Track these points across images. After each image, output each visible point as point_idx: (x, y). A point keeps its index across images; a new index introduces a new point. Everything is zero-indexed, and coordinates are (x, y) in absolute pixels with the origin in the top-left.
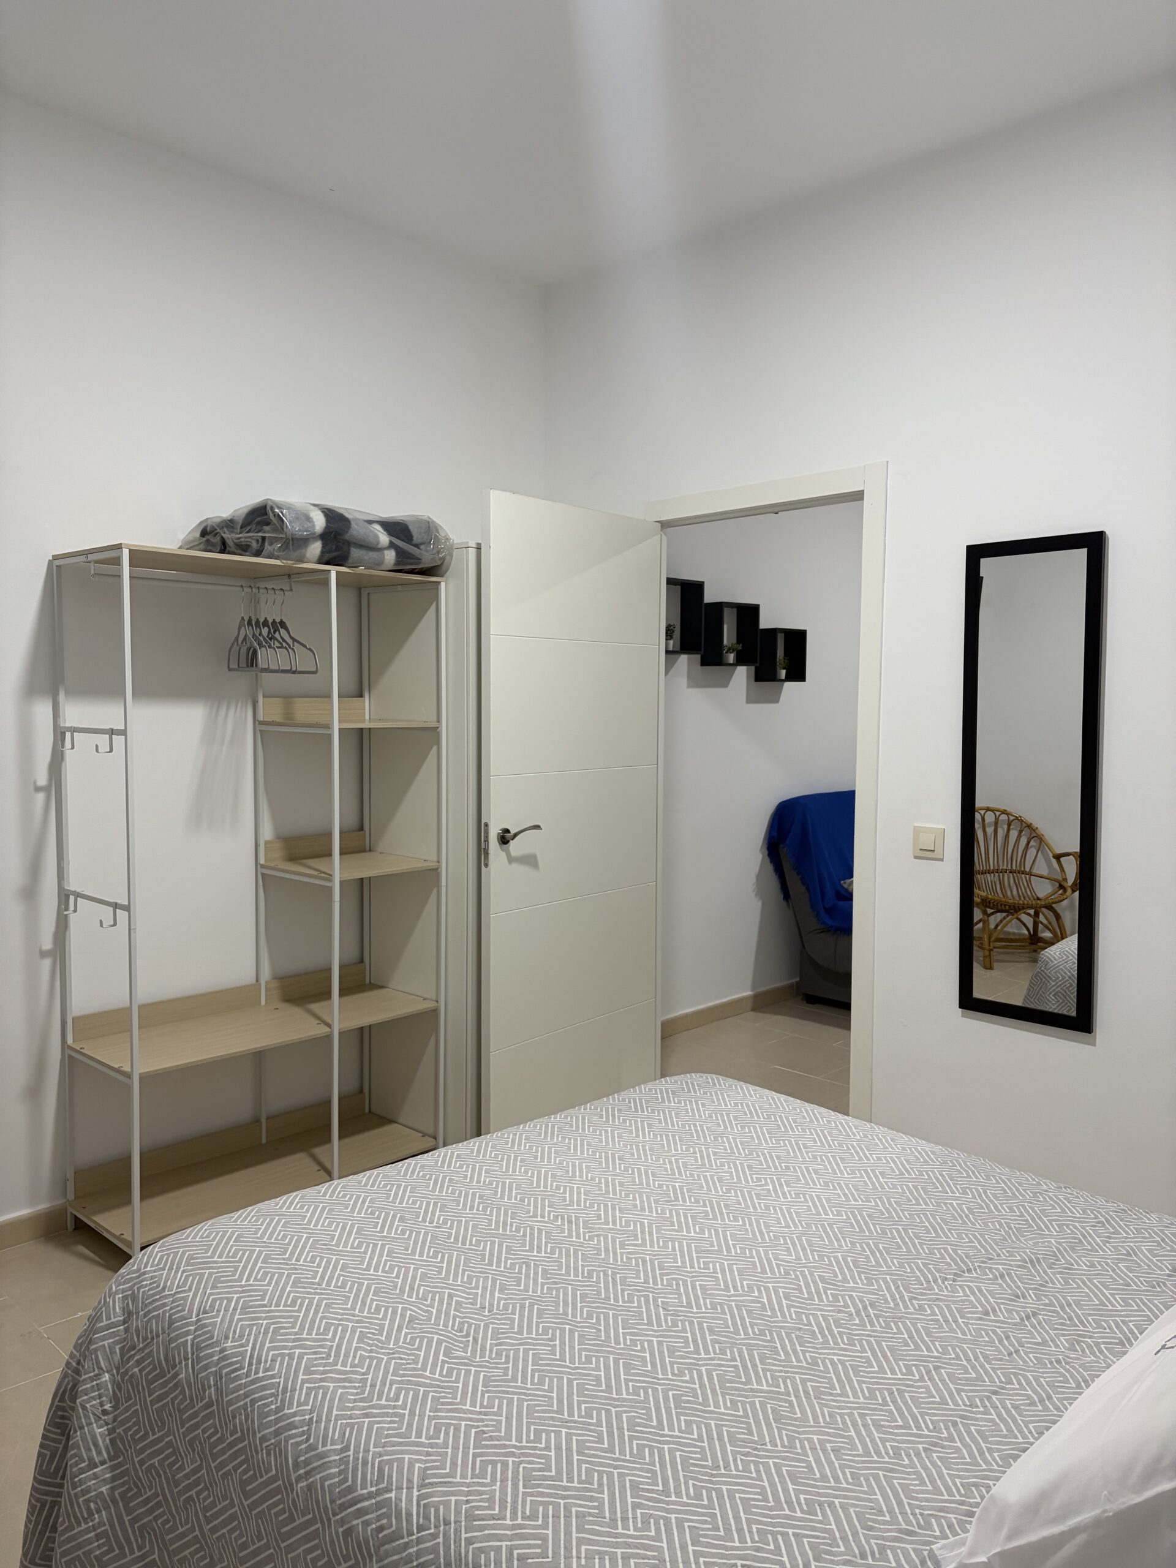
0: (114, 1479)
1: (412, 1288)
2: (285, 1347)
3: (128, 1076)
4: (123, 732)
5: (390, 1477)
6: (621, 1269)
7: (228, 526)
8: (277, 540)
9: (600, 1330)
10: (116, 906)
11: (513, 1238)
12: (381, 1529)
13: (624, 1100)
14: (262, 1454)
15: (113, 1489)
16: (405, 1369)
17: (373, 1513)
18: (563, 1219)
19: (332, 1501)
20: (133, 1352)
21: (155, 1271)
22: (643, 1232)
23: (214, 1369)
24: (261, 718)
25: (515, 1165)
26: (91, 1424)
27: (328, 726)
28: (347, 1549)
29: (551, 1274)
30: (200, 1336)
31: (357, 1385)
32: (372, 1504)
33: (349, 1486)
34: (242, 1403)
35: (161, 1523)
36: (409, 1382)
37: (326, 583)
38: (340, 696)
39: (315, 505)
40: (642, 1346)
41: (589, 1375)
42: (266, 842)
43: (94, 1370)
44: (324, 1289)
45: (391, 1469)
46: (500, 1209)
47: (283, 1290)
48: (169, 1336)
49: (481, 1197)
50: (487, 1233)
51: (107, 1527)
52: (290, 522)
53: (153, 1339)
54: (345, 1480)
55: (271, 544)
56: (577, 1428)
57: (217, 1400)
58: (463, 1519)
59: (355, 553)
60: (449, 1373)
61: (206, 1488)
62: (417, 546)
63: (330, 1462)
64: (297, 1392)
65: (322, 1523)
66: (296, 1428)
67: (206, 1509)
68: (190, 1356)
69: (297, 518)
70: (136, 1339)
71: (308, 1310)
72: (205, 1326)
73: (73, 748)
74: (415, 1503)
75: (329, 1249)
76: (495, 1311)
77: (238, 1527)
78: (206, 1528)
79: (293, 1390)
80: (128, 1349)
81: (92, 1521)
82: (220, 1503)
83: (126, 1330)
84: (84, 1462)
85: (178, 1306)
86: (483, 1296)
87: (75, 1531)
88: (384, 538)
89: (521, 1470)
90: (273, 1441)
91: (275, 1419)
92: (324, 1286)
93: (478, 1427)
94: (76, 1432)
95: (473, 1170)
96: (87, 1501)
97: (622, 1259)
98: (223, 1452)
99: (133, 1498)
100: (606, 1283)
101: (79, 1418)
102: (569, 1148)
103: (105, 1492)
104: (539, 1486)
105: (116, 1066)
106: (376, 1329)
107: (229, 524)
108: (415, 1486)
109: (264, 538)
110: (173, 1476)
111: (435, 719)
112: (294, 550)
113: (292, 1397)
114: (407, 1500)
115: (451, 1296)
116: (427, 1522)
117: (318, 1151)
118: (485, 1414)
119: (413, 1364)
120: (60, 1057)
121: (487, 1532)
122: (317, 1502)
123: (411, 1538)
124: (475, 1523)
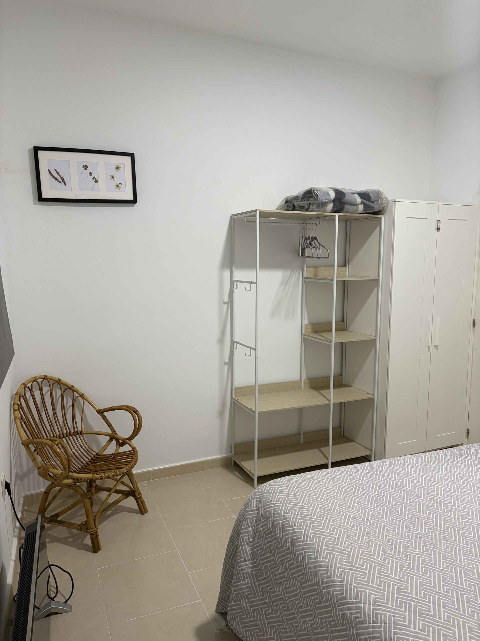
0: (253, 567)
1: (368, 519)
2: (317, 534)
3: (254, 412)
4: (255, 283)
5: (361, 597)
6: (462, 529)
7: (296, 199)
8: (315, 204)
9: (452, 555)
10: (251, 348)
11: (411, 505)
12: (357, 618)
13: (462, 450)
14: (309, 574)
15: (252, 571)
16: (366, 554)
17: (354, 610)
18: (434, 500)
19: (337, 601)
20: (260, 522)
21: (268, 493)
22: (472, 513)
23: (290, 536)
24: (305, 276)
25: (411, 473)
26: (245, 545)
27: (332, 280)
28: (343, 621)
29: (429, 525)
30: (285, 522)
31: (346, 556)
32: (354, 606)
33: (344, 597)
34: (301, 552)
35: (270, 589)
36: (368, 560)
37: (334, 220)
38: (337, 266)
39: (331, 188)
40: (473, 566)
41: (448, 574)
42: (305, 325)
43: (246, 526)
44: (332, 513)
45: (361, 594)
46: (405, 491)
47: (316, 510)
48: (273, 519)
49: (396, 484)
50: (399, 501)
51: (250, 585)
52: (321, 196)
53: (267, 519)
54: (343, 594)
55: (313, 206)
56: (443, 596)
57: (291, 548)
58: (392, 623)
59: (347, 207)
60: (385, 560)
61: (286, 580)
62: (373, 202)
63: (336, 585)
64: (323, 553)
65: (333, 608)
66: (322, 567)
67: (287, 588)
68: (281, 528)
69: (324, 194)
70: (261, 518)
71: (326, 520)
72: (286, 518)
73: (237, 288)
74: (371, 611)
75: (333, 497)
76: (404, 536)
77: (299, 599)
78: (287, 596)
79: (321, 552)
80: (258, 521)
81: (245, 581)
82: (292, 588)
83: (258, 513)
84: (242, 558)
85: (276, 509)
86: (398, 529)
87: (239, 583)
88: (359, 200)
89: (417, 609)
90: (313, 570)
91: (314, 562)
92: (332, 512)
93: (398, 586)
94: (240, 547)
95: (392, 472)
96: (243, 573)
97: (462, 524)
98: (293, 568)
99: (260, 576)
100: (455, 534)
101: (241, 542)
102: (436, 469)
103: (249, 571)
104: (426, 618)
105: (250, 408)
106: (353, 534)
107: (296, 198)
108: (372, 604)
109: (310, 203)
110: (274, 572)
111: (377, 276)
112: (322, 208)
113: (320, 555)
114: (369, 609)
115: (384, 526)
116: (377, 620)
117: (323, 449)
118: (401, 581)
119: (370, 552)
120: (230, 402)
121: (403, 631)
122: (331, 599)
123: (370, 625)
124: (397, 626)
